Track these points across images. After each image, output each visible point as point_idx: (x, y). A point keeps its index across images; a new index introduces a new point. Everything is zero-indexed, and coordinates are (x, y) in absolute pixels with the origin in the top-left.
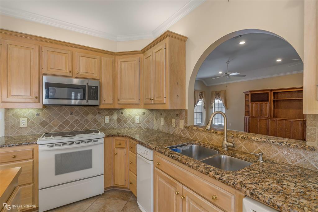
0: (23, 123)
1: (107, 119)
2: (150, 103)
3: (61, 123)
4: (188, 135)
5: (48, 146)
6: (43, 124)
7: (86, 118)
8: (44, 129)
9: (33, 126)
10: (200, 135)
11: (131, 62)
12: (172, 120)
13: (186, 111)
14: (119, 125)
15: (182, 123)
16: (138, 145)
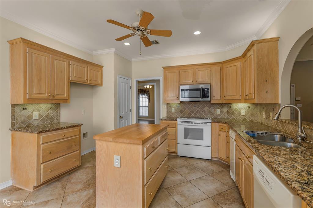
0: (173, 110)
1: (218, 111)
6: (181, 112)
7: (204, 109)
8: (182, 114)
9: (177, 112)
11: (234, 67)
12: (270, 113)
13: (279, 105)
14: (228, 116)
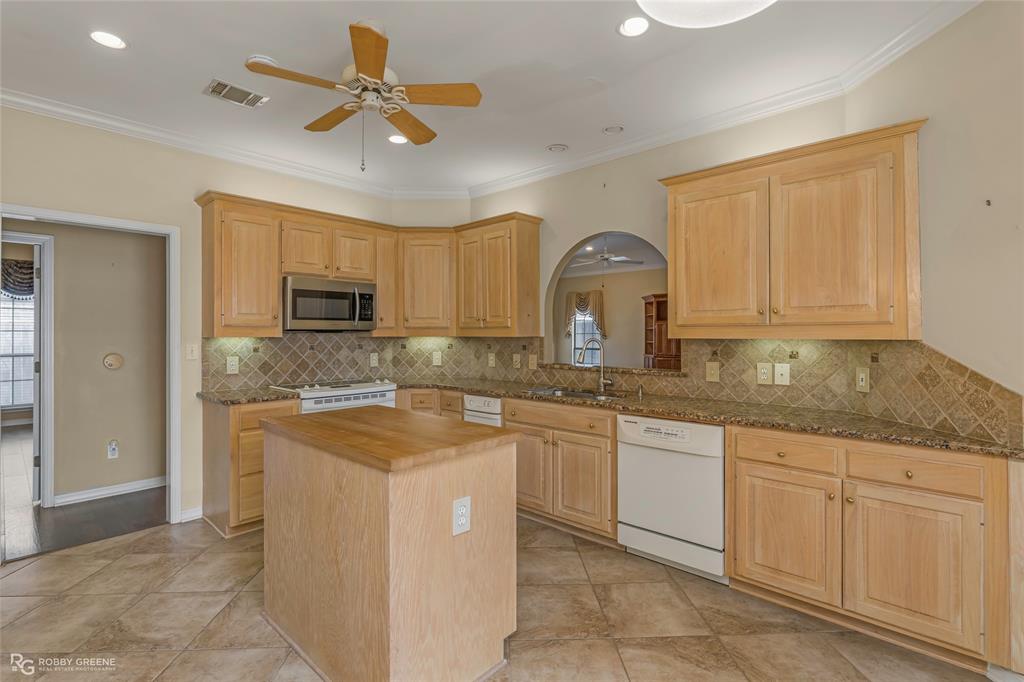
0: (233, 365)
1: (374, 359)
2: (478, 326)
3: (294, 367)
4: (545, 378)
5: (316, 403)
6: (265, 368)
7: (338, 356)
8: (266, 378)
9: (249, 373)
10: (565, 376)
11: (431, 248)
12: (515, 356)
13: (542, 339)
14: (396, 370)
15: (533, 361)
16: (466, 396)
